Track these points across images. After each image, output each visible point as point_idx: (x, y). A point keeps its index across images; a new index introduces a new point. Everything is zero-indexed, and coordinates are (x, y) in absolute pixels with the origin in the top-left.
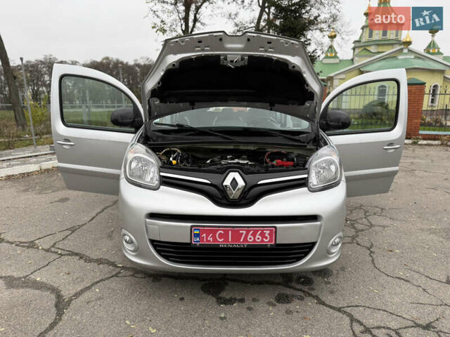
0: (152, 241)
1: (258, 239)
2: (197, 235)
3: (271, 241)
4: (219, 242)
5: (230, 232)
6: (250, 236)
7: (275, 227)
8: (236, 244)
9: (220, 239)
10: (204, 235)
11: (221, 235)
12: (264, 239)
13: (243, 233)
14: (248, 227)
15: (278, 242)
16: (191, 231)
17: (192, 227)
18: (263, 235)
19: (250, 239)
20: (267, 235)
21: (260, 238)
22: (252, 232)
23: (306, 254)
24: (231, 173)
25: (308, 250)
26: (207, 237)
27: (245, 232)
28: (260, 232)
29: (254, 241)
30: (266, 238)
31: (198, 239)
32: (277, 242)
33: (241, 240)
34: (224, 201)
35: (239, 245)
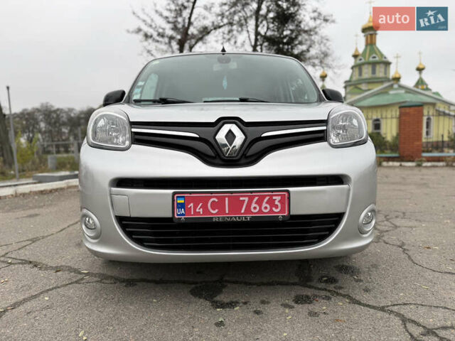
0: (120, 219)
1: (266, 208)
2: (181, 206)
3: (282, 210)
4: (212, 214)
5: (227, 199)
6: (254, 205)
7: (288, 191)
8: (235, 217)
9: (214, 209)
10: (192, 205)
11: (214, 205)
12: (274, 209)
13: (244, 200)
14: (252, 192)
15: (293, 212)
16: (173, 201)
17: (174, 194)
18: (271, 202)
19: (255, 208)
20: (277, 203)
21: (268, 206)
22: (256, 198)
23: (331, 231)
24: (226, 125)
25: (333, 226)
26: (195, 207)
27: (246, 199)
28: (267, 198)
29: (260, 211)
30: (277, 207)
31: (183, 211)
32: (291, 213)
33: (243, 211)
34: (218, 161)
35: (239, 217)
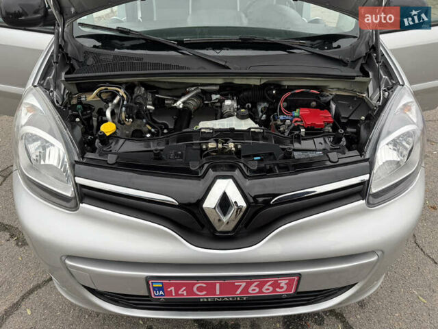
1: (268, 289)
3: (288, 290)
4: (199, 295)
5: (218, 284)
6: (252, 287)
7: (299, 275)
8: (228, 297)
9: (201, 292)
10: (172, 288)
11: (201, 289)
12: (278, 290)
13: (241, 285)
15: (301, 290)
16: (148, 285)
19: (254, 290)
20: (282, 285)
21: (271, 288)
22: (257, 283)
26: (177, 290)
27: (244, 284)
28: (271, 282)
30: (281, 288)
31: (162, 293)
33: (238, 293)
35: (233, 298)
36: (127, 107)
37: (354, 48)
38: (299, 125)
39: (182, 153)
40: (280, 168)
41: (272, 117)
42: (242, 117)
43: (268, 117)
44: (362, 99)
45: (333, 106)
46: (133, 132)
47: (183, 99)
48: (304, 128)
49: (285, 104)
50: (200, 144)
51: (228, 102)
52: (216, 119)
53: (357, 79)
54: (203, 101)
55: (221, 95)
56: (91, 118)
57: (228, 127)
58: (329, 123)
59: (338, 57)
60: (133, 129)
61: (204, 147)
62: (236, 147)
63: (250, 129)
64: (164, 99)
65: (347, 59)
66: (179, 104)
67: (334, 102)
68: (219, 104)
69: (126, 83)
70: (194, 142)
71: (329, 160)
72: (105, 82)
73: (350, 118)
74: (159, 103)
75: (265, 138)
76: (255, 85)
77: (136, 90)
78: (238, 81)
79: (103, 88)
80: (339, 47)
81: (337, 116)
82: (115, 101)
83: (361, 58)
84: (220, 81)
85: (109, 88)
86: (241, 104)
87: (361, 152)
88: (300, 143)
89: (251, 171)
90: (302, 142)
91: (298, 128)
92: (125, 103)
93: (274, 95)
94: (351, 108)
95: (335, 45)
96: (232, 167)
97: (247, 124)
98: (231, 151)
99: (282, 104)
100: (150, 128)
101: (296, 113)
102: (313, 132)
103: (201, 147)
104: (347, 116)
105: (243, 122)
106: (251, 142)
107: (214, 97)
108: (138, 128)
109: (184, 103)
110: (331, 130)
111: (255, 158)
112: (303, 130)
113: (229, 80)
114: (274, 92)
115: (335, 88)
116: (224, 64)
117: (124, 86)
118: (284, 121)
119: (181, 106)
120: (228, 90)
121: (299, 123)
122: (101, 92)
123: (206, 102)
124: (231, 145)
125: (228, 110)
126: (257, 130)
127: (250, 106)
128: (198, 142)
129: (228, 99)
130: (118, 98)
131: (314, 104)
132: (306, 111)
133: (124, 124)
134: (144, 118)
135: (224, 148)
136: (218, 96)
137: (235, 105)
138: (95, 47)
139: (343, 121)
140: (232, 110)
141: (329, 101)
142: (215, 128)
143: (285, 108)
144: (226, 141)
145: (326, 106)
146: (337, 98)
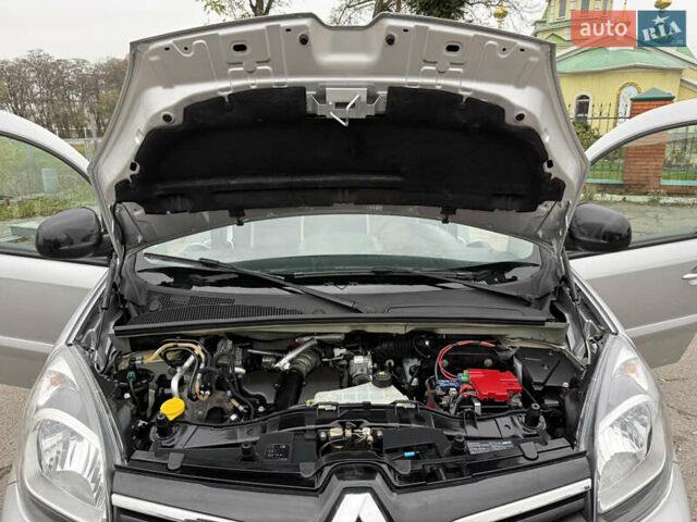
36: (204, 373)
37: (536, 280)
38: (470, 397)
39: (288, 447)
40: (447, 471)
41: (427, 382)
42: (381, 384)
43: (421, 382)
44: (561, 354)
45: (519, 366)
46: (210, 412)
47: (291, 355)
48: (479, 400)
49: (446, 362)
50: (316, 430)
51: (358, 360)
52: (342, 388)
53: (548, 325)
54: (321, 358)
55: (347, 349)
56: (146, 391)
57: (361, 401)
58: (516, 392)
59: (514, 294)
60: (209, 407)
61: (323, 435)
62: (374, 434)
63: (395, 403)
64: (261, 356)
65: (528, 296)
66: (284, 364)
67: (520, 360)
68: (345, 362)
69: (205, 336)
70: (308, 427)
71: (524, 456)
72: (174, 336)
73: (547, 384)
74: (252, 364)
75: (420, 419)
76: (398, 335)
77: (219, 344)
78: (371, 329)
79: (171, 344)
80: (514, 279)
81: (527, 381)
82: (187, 364)
83: (548, 294)
84: (346, 329)
85: (180, 344)
86: (378, 360)
87: (572, 441)
88: (475, 427)
89: (402, 478)
90: (478, 424)
91: (469, 401)
92: (202, 366)
93: (427, 348)
94: (546, 368)
95: (508, 276)
96: (369, 472)
97: (390, 396)
98: (366, 441)
99: (441, 363)
100: (237, 404)
101: (464, 376)
102: (494, 408)
103: (318, 436)
104: (542, 381)
105: (383, 391)
106: (397, 425)
107: (337, 352)
108: (218, 405)
109: (291, 361)
110: (520, 404)
111: (407, 454)
112: (477, 404)
113: (359, 327)
114: (427, 343)
115: (516, 339)
116: (350, 305)
117: (202, 341)
118: (446, 390)
119: (287, 367)
120: (358, 341)
121: (469, 393)
122: (166, 351)
123: (325, 360)
124: (366, 431)
125: (359, 372)
126: (406, 406)
127: (393, 364)
128: (313, 426)
129: (358, 354)
130: (192, 358)
131: (488, 362)
132: (479, 374)
133: (197, 399)
134: (229, 389)
135: (355, 437)
136: (344, 351)
137: (370, 363)
138: (164, 284)
139: (537, 388)
140: (365, 372)
141: (512, 358)
142: (340, 402)
143: (446, 369)
144: (358, 425)
145: (507, 366)
146: (523, 353)
